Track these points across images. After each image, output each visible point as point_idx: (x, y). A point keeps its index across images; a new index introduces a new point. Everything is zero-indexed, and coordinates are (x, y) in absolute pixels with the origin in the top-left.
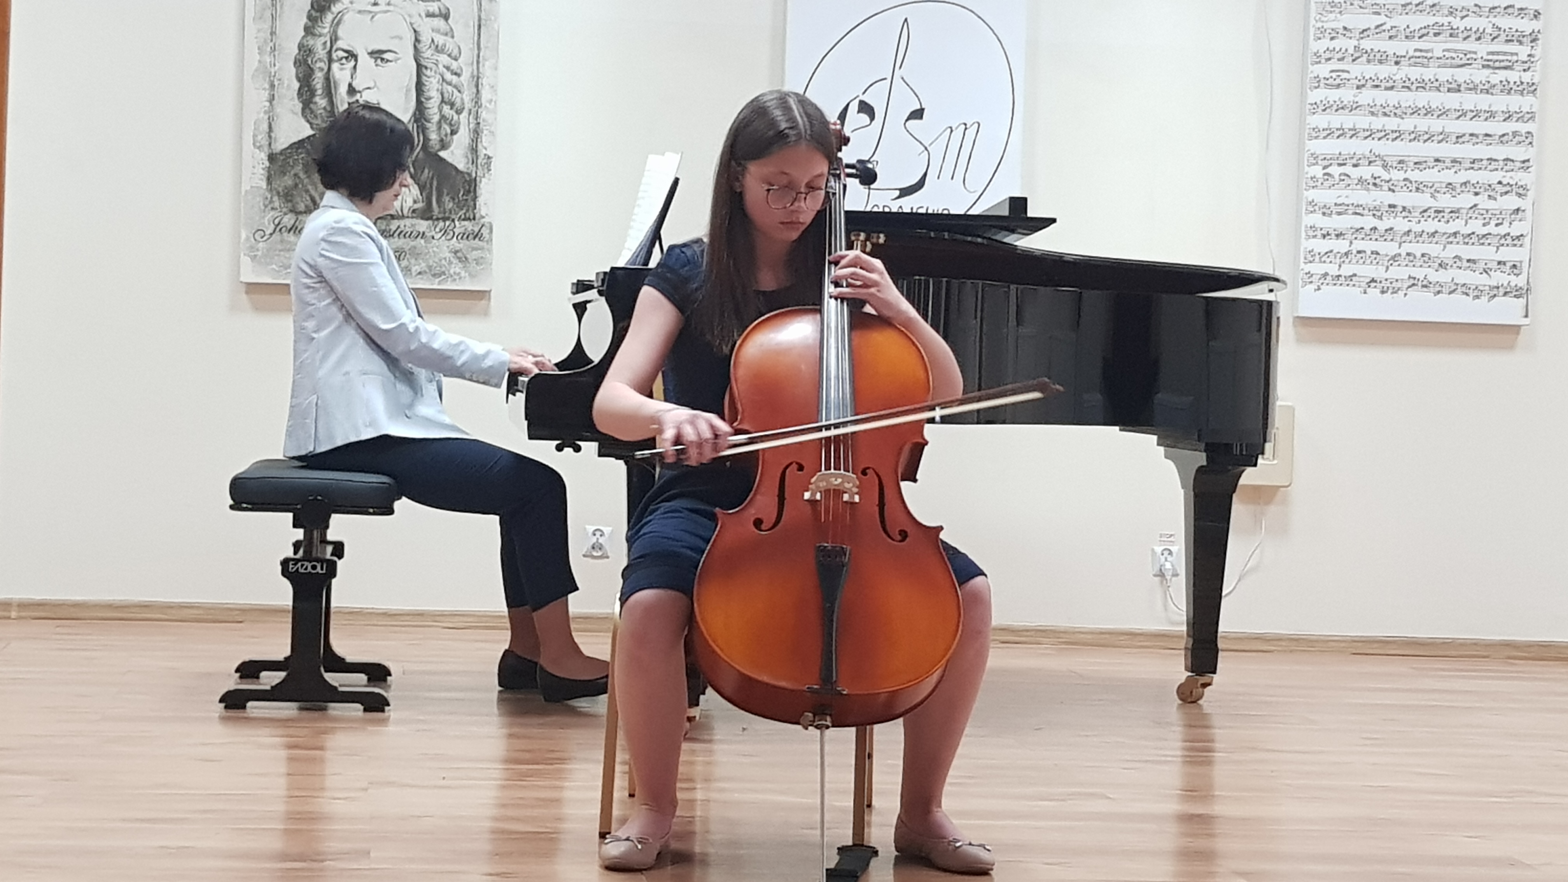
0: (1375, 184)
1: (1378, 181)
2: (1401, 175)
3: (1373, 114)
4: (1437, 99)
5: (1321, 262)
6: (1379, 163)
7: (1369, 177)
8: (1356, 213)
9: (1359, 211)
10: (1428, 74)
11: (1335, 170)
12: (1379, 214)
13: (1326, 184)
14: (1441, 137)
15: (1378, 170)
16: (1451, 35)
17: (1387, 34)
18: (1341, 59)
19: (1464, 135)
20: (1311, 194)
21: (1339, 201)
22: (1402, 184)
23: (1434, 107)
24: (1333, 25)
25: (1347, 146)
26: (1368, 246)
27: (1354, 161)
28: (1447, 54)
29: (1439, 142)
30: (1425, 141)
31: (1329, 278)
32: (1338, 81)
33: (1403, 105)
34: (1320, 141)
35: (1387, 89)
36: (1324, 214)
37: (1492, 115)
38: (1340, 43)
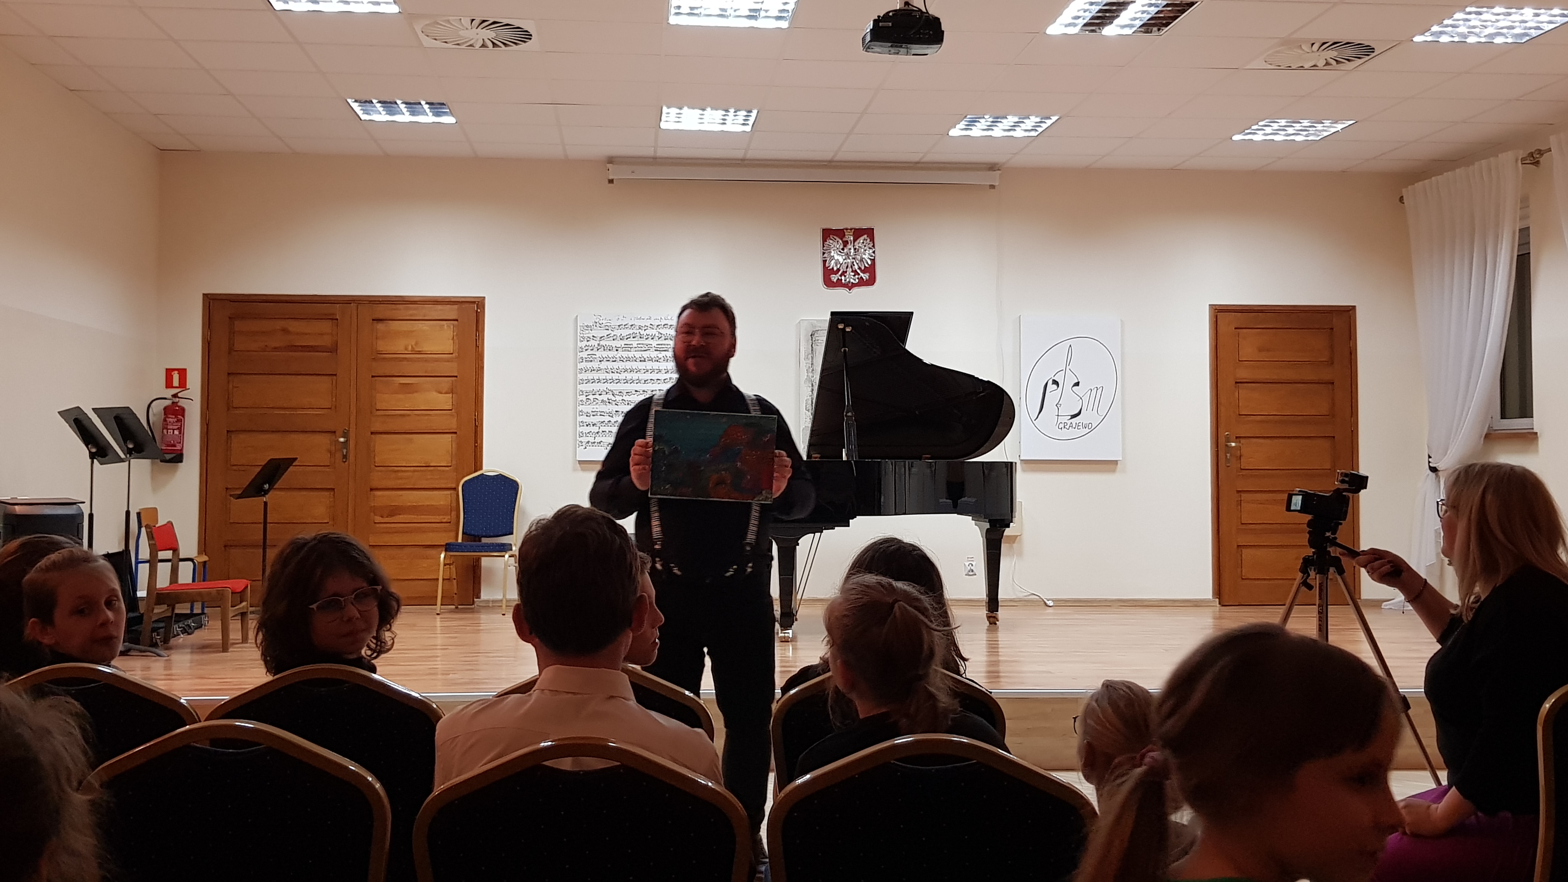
0: (609, 402)
1: (610, 401)
2: (621, 398)
3: (607, 372)
4: (634, 365)
5: (586, 436)
6: (611, 393)
7: (606, 399)
8: (601, 415)
9: (603, 414)
10: (631, 354)
11: (591, 397)
12: (611, 415)
13: (588, 403)
14: (638, 381)
15: (611, 397)
16: (640, 338)
17: (612, 338)
18: (592, 350)
19: (647, 380)
20: (580, 408)
21: (593, 410)
22: (621, 402)
23: (634, 368)
24: (588, 335)
25: (596, 387)
26: (607, 429)
27: (600, 393)
28: (639, 346)
29: (637, 383)
30: (631, 383)
31: (590, 443)
32: (591, 359)
33: (620, 367)
34: (584, 385)
35: (613, 361)
36: (587, 416)
37: (660, 371)
38: (592, 342)
